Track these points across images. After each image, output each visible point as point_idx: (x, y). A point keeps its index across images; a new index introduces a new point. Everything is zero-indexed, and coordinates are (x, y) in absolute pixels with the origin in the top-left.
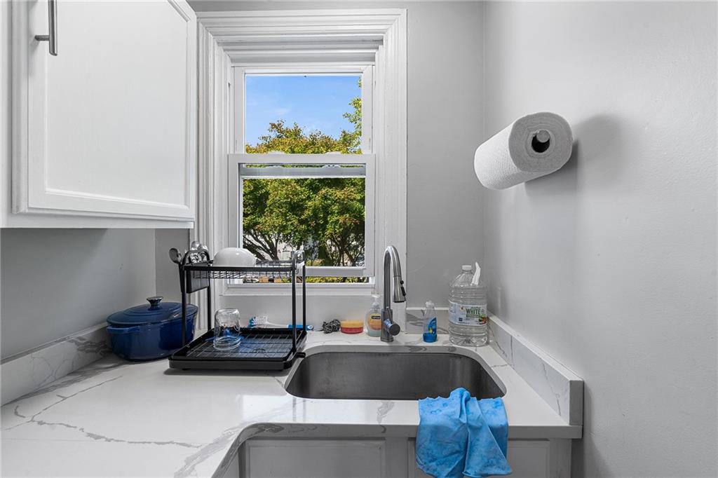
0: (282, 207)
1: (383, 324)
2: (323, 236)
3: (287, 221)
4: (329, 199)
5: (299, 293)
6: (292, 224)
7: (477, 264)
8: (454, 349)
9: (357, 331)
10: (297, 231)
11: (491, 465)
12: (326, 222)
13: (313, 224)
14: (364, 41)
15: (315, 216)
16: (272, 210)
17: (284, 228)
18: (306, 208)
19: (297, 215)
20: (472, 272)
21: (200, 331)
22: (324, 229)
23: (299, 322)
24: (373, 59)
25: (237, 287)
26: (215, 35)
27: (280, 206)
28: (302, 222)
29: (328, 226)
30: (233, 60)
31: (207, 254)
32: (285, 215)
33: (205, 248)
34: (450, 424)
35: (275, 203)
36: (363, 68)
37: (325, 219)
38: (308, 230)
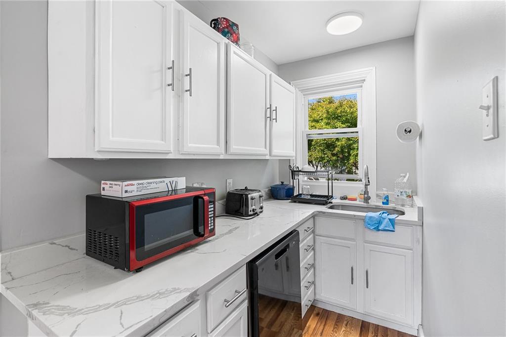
0: (322, 146)
1: (364, 196)
2: (348, 164)
3: (324, 154)
4: (352, 140)
5: (330, 184)
6: (327, 156)
7: (408, 173)
8: (396, 208)
9: (355, 200)
10: (331, 160)
11: (387, 227)
12: (350, 155)
13: (341, 156)
14: (357, 81)
15: (342, 151)
16: (315, 148)
17: (322, 159)
18: (336, 146)
19: (330, 151)
20: (405, 177)
21: (296, 193)
22: (348, 160)
23: (330, 194)
24: (361, 86)
25: (306, 181)
26: (298, 88)
27: (320, 146)
28: (333, 155)
29: (351, 158)
30: (304, 95)
31: (298, 168)
32: (323, 151)
33: (297, 165)
34: (376, 216)
35: (317, 144)
36: (357, 91)
37: (349, 153)
38: (338, 160)
